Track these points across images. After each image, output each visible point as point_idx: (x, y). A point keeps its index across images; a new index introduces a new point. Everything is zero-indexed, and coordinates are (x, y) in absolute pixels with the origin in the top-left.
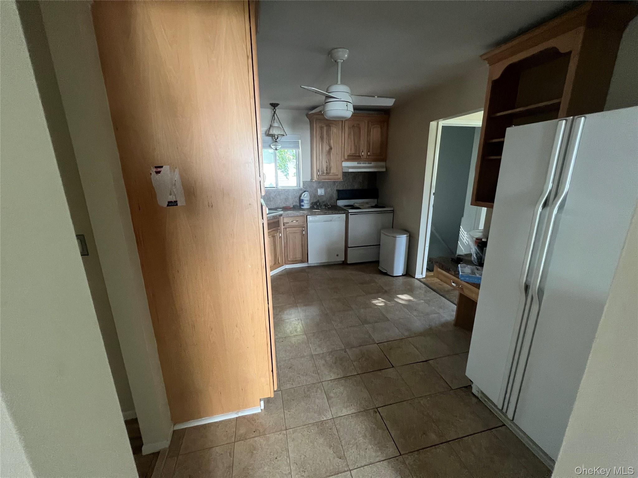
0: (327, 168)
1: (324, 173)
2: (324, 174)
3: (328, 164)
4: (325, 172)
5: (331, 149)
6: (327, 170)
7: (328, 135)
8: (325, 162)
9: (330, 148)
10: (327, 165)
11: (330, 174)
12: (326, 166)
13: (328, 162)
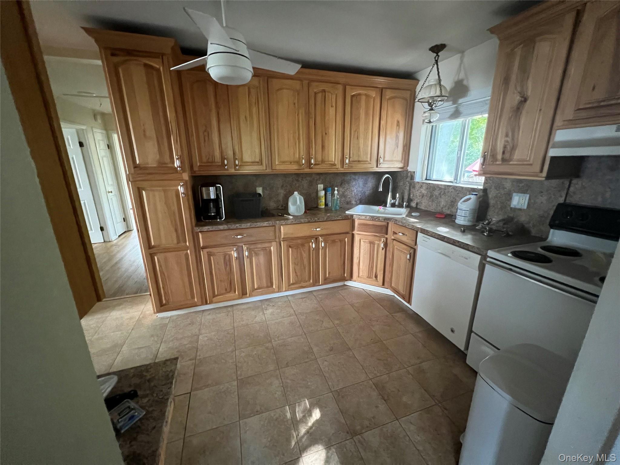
0: (505, 147)
1: (496, 160)
2: (498, 163)
3: (509, 139)
4: (499, 157)
5: (525, 100)
6: (504, 153)
7: (524, 70)
8: (504, 134)
9: (523, 99)
10: (507, 142)
11: (511, 163)
12: (503, 143)
13: (510, 135)
